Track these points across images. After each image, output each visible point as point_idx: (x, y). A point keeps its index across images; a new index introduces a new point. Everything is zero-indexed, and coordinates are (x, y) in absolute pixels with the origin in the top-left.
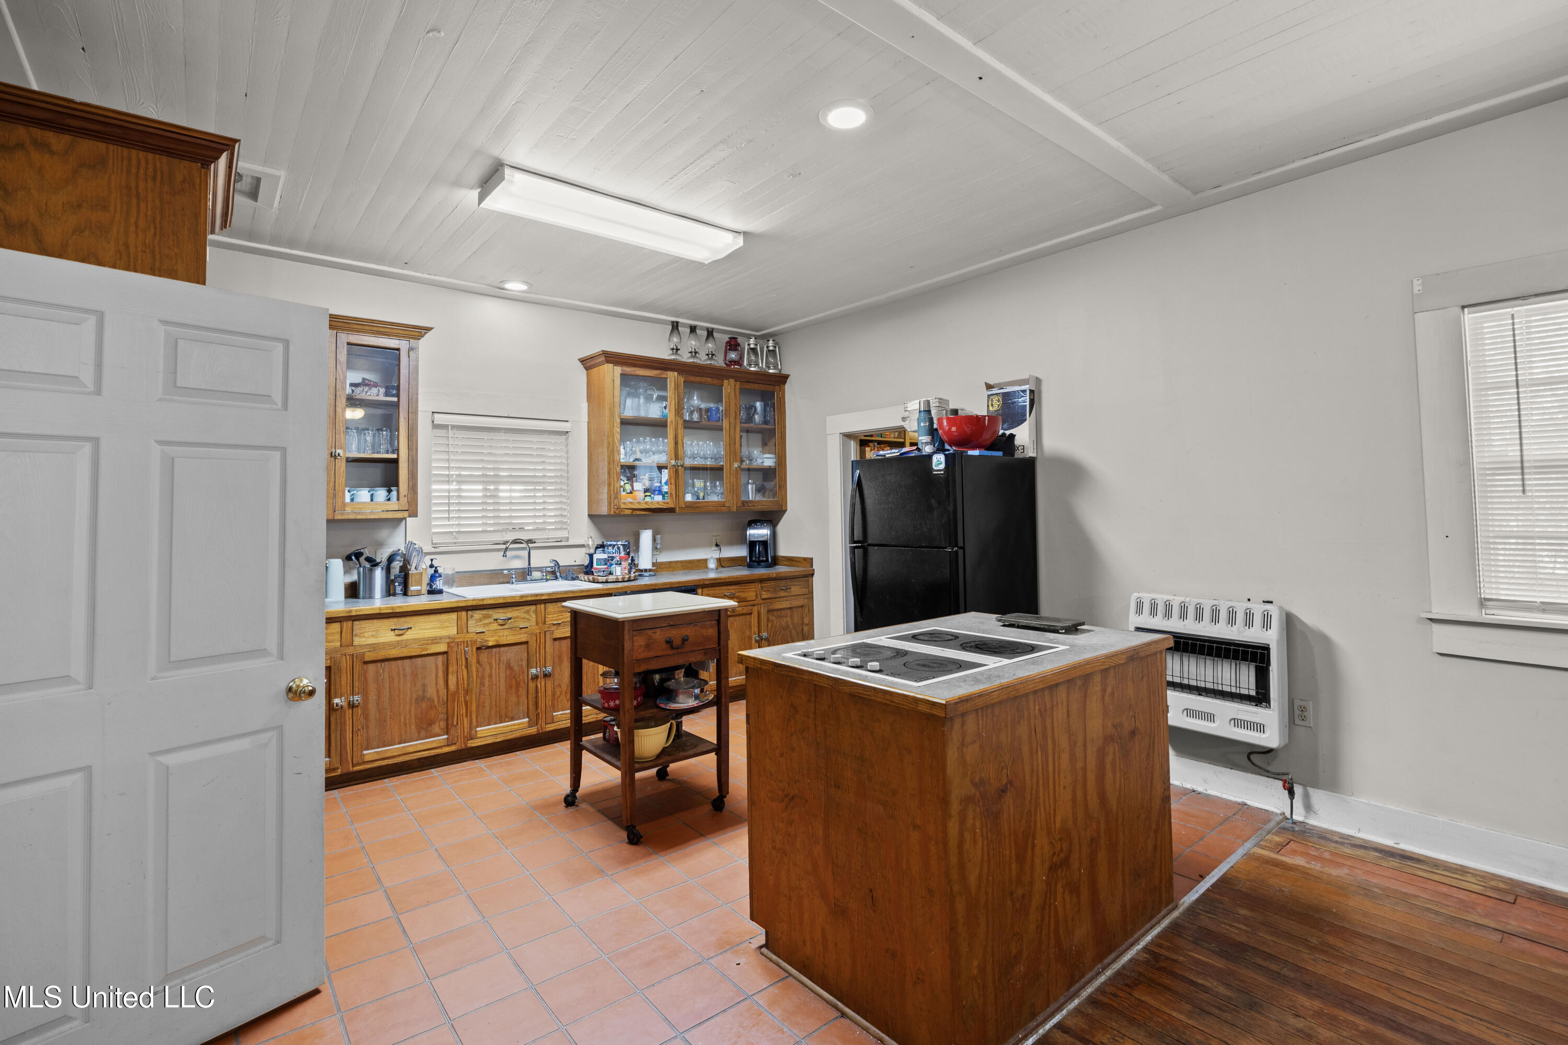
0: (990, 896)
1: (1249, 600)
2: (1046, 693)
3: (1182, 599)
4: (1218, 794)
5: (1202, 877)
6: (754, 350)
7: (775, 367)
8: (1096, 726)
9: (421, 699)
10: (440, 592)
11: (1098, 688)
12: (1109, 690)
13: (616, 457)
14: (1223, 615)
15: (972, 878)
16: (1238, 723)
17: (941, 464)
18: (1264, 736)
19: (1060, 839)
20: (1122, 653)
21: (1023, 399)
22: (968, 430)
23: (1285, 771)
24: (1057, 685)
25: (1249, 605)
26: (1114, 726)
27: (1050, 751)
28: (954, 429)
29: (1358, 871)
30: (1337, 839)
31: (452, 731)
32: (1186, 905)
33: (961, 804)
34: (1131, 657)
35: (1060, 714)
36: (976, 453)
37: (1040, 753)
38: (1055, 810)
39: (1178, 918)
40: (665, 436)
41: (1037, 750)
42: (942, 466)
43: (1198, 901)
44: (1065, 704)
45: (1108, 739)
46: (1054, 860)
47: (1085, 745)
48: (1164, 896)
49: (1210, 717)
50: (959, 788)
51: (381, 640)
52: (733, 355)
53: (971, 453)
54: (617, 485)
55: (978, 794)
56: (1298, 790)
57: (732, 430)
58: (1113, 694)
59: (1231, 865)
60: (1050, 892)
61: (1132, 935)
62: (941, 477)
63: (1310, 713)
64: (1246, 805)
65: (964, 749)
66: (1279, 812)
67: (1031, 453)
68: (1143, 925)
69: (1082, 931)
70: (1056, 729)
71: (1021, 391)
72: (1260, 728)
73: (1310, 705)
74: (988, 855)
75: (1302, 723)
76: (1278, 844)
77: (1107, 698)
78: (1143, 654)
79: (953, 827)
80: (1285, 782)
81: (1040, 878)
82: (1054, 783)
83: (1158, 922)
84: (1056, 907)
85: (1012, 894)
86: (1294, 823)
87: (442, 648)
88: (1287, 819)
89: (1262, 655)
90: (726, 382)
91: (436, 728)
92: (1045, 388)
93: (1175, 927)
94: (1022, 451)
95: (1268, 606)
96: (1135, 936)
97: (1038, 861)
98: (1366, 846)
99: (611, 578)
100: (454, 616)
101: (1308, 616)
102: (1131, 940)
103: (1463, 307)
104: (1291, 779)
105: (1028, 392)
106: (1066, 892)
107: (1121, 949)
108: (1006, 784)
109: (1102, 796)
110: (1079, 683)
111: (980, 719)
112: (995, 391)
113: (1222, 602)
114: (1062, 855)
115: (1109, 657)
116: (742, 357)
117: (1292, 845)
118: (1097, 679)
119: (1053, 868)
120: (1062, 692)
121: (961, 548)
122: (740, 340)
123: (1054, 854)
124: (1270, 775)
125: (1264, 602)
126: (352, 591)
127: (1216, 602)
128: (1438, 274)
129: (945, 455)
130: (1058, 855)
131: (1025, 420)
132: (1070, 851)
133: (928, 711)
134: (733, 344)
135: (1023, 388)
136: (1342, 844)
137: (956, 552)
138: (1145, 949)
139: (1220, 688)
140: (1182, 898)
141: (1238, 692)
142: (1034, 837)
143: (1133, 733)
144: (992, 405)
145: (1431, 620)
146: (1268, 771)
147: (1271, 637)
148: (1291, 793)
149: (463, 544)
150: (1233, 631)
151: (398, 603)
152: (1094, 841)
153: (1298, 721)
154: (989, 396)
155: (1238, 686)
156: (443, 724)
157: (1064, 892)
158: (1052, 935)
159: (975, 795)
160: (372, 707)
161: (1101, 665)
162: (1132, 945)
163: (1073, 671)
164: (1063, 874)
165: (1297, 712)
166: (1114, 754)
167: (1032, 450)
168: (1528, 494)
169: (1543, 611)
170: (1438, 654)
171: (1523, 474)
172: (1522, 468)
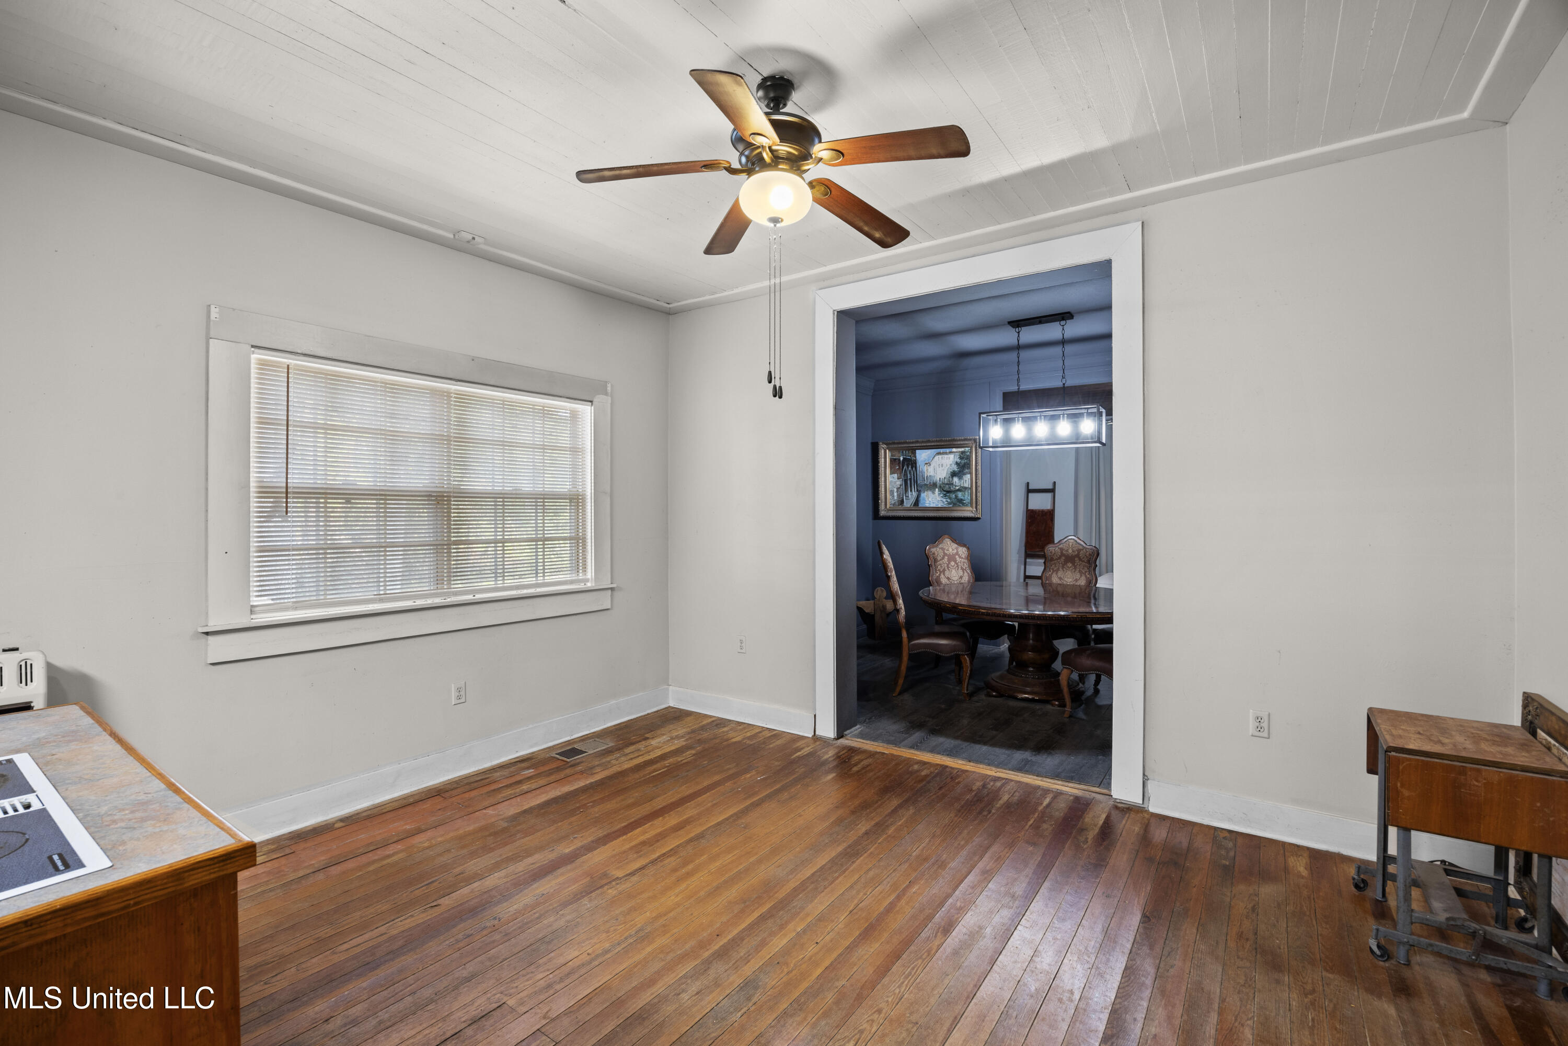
95: (24, 655)
103: (252, 347)
128: (233, 310)
145: (206, 633)
168: (289, 514)
169: (296, 609)
170: (211, 664)
171: (287, 498)
172: (287, 493)
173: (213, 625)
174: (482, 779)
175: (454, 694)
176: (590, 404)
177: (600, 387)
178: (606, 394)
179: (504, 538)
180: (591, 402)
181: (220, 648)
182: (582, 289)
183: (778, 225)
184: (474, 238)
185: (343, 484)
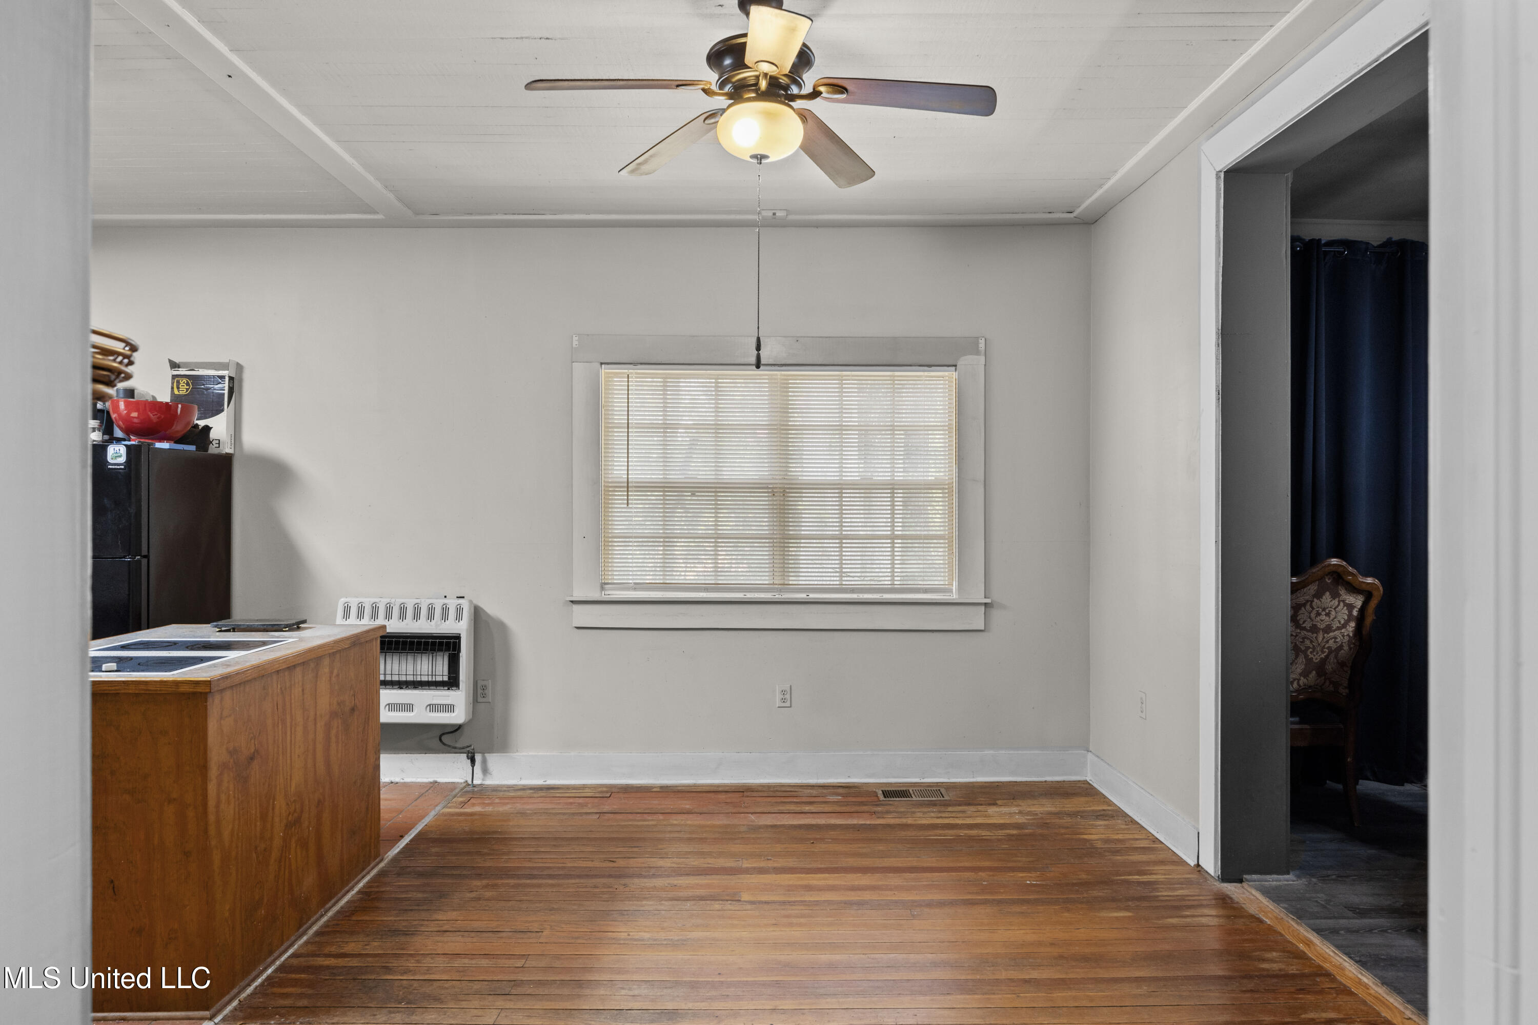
0: (240, 849)
1: (445, 597)
2: (286, 673)
3: (388, 600)
4: (414, 780)
5: (402, 837)
8: (324, 703)
11: (327, 670)
12: (335, 672)
14: (424, 612)
15: (226, 835)
16: (433, 707)
17: (120, 456)
18: (453, 715)
19: (295, 801)
20: (347, 638)
21: (220, 386)
22: (154, 417)
23: (468, 745)
24: (294, 666)
25: (446, 601)
26: (339, 704)
27: (288, 724)
28: (135, 414)
29: (518, 805)
30: (505, 789)
32: (390, 858)
33: (218, 769)
34: (354, 642)
35: (297, 691)
36: (165, 445)
37: (280, 727)
38: (291, 776)
39: (383, 867)
41: (278, 723)
42: (123, 459)
43: (400, 853)
44: (300, 684)
45: (334, 715)
46: (290, 819)
47: (315, 719)
48: (373, 852)
49: (409, 707)
50: (217, 753)
53: (158, 445)
55: (232, 761)
56: (478, 758)
58: (338, 675)
59: (425, 824)
60: (286, 847)
61: (347, 885)
62: (120, 473)
63: (489, 691)
64: (436, 782)
65: (222, 722)
66: (462, 781)
67: (227, 449)
68: (356, 876)
69: (309, 881)
70: (293, 706)
71: (218, 376)
72: (450, 708)
73: (489, 684)
74: (239, 813)
75: (484, 700)
76: (462, 802)
77: (333, 679)
78: (363, 640)
79: (212, 787)
80: (468, 752)
81: (279, 833)
82: (291, 752)
83: (368, 873)
84: (290, 859)
85: (256, 848)
86: (474, 786)
88: (469, 785)
89: (455, 643)
92: (247, 377)
93: (382, 873)
94: (217, 445)
95: (461, 601)
96: (350, 885)
97: (277, 819)
98: (524, 788)
101: (492, 609)
102: (347, 888)
103: (602, 364)
104: (473, 749)
105: (227, 379)
106: (298, 847)
107: (339, 895)
108: (254, 753)
109: (328, 764)
110: (312, 665)
111: (235, 695)
112: (182, 372)
113: (423, 600)
114: (296, 815)
115: (337, 642)
117: (472, 801)
118: (326, 661)
119: (289, 826)
120: (299, 670)
121: (145, 557)
123: (290, 814)
124: (456, 750)
125: (457, 597)
127: (418, 601)
128: (588, 335)
129: (126, 445)
130: (292, 815)
131: (223, 410)
132: (302, 812)
133: (191, 690)
135: (221, 373)
136: (508, 791)
137: (139, 562)
138: (359, 892)
139: (419, 679)
140: (387, 853)
141: (434, 680)
142: (274, 800)
143: (353, 710)
144: (178, 388)
145: (572, 602)
146: (455, 748)
147: (461, 627)
148: (473, 761)
150: (431, 626)
152: (320, 803)
153: (480, 700)
154: (174, 377)
155: (434, 674)
157: (296, 846)
158: (286, 884)
159: (229, 761)
161: (330, 649)
162: (348, 892)
163: (309, 654)
164: (296, 831)
165: (480, 691)
166: (338, 727)
167: (229, 446)
168: (630, 506)
169: (635, 589)
170: (576, 627)
171: (628, 491)
172: (628, 487)
173: (578, 595)
174: (791, 791)
175: (778, 696)
176: (954, 368)
177: (970, 346)
178: (977, 353)
179: (841, 534)
180: (955, 366)
181: (584, 616)
182: (941, 226)
184: (774, 214)
185: (685, 478)
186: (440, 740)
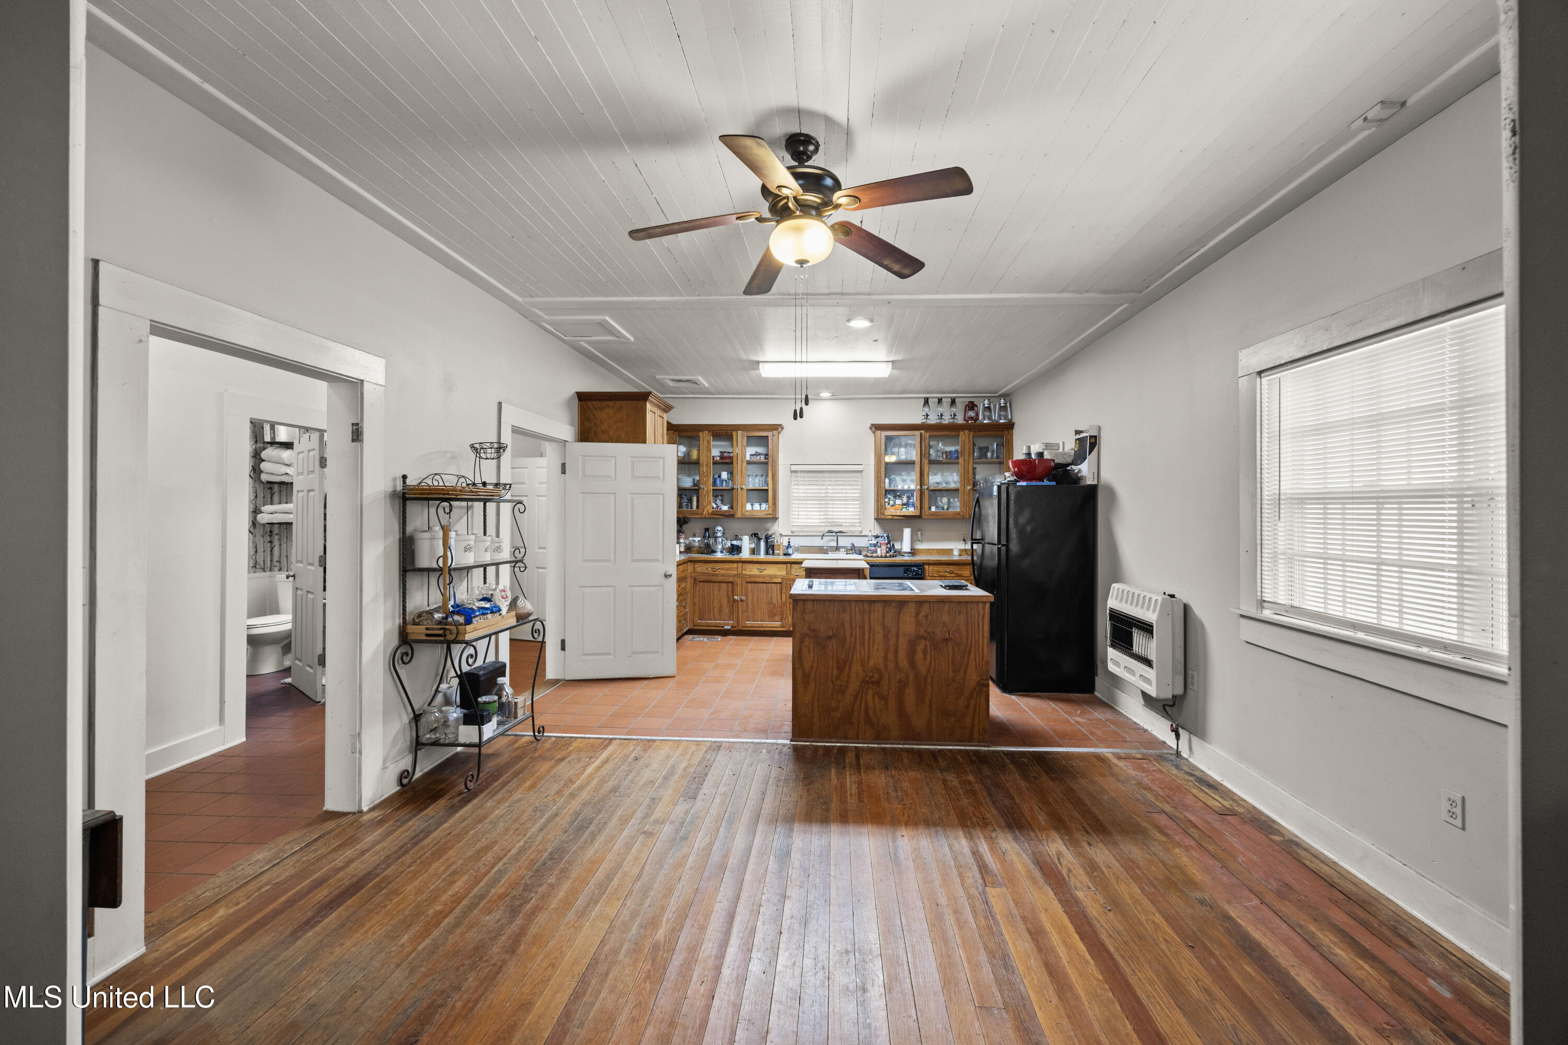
3: (1129, 589)
5: (1033, 746)
6: (989, 408)
7: (1006, 417)
9: (770, 603)
10: (789, 555)
13: (883, 485)
14: (1140, 601)
16: (1142, 678)
17: (997, 491)
21: (1089, 442)
29: (1148, 776)
31: (784, 621)
39: (984, 750)
40: (914, 470)
42: (997, 493)
43: (1011, 751)
49: (1133, 673)
51: (754, 573)
52: (971, 414)
54: (883, 502)
55: (812, 634)
56: (1184, 734)
57: (966, 465)
59: (1069, 751)
60: (863, 692)
64: (1163, 742)
72: (1150, 682)
76: (1131, 757)
87: (779, 580)
90: (962, 433)
91: (777, 618)
94: (1085, 480)
99: (874, 555)
100: (784, 566)
112: (1078, 436)
116: (977, 414)
122: (976, 401)
126: (753, 551)
132: (880, 679)
134: (971, 406)
135: (1093, 432)
142: (851, 664)
145: (1241, 615)
148: (1177, 735)
149: (805, 532)
150: (1141, 613)
151: (771, 558)
156: (779, 617)
159: (810, 634)
160: (750, 603)
170: (1244, 640)
172: (1280, 499)
173: (1243, 609)
175: (1444, 805)
181: (1247, 631)
183: (804, 265)
186: (1164, 708)
